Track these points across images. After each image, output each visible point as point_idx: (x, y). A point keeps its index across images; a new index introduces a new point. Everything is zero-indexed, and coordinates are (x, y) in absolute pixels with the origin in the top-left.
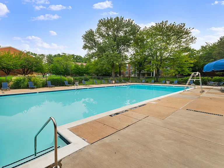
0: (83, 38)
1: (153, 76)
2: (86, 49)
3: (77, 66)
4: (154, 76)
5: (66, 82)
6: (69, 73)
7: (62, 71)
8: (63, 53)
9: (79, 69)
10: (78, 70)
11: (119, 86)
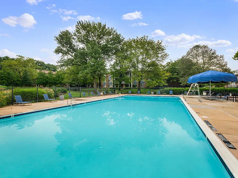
0: (56, 39)
1: (130, 87)
2: (58, 54)
3: (42, 75)
4: (132, 87)
5: (46, 96)
6: (29, 83)
7: (18, 80)
8: (19, 56)
9: (47, 78)
10: (45, 79)
11: (114, 99)
